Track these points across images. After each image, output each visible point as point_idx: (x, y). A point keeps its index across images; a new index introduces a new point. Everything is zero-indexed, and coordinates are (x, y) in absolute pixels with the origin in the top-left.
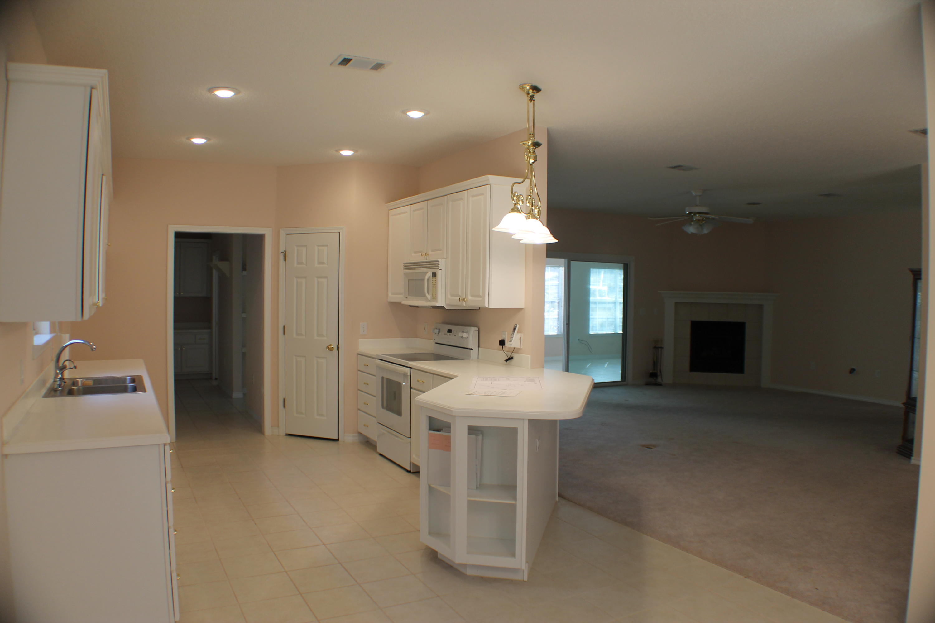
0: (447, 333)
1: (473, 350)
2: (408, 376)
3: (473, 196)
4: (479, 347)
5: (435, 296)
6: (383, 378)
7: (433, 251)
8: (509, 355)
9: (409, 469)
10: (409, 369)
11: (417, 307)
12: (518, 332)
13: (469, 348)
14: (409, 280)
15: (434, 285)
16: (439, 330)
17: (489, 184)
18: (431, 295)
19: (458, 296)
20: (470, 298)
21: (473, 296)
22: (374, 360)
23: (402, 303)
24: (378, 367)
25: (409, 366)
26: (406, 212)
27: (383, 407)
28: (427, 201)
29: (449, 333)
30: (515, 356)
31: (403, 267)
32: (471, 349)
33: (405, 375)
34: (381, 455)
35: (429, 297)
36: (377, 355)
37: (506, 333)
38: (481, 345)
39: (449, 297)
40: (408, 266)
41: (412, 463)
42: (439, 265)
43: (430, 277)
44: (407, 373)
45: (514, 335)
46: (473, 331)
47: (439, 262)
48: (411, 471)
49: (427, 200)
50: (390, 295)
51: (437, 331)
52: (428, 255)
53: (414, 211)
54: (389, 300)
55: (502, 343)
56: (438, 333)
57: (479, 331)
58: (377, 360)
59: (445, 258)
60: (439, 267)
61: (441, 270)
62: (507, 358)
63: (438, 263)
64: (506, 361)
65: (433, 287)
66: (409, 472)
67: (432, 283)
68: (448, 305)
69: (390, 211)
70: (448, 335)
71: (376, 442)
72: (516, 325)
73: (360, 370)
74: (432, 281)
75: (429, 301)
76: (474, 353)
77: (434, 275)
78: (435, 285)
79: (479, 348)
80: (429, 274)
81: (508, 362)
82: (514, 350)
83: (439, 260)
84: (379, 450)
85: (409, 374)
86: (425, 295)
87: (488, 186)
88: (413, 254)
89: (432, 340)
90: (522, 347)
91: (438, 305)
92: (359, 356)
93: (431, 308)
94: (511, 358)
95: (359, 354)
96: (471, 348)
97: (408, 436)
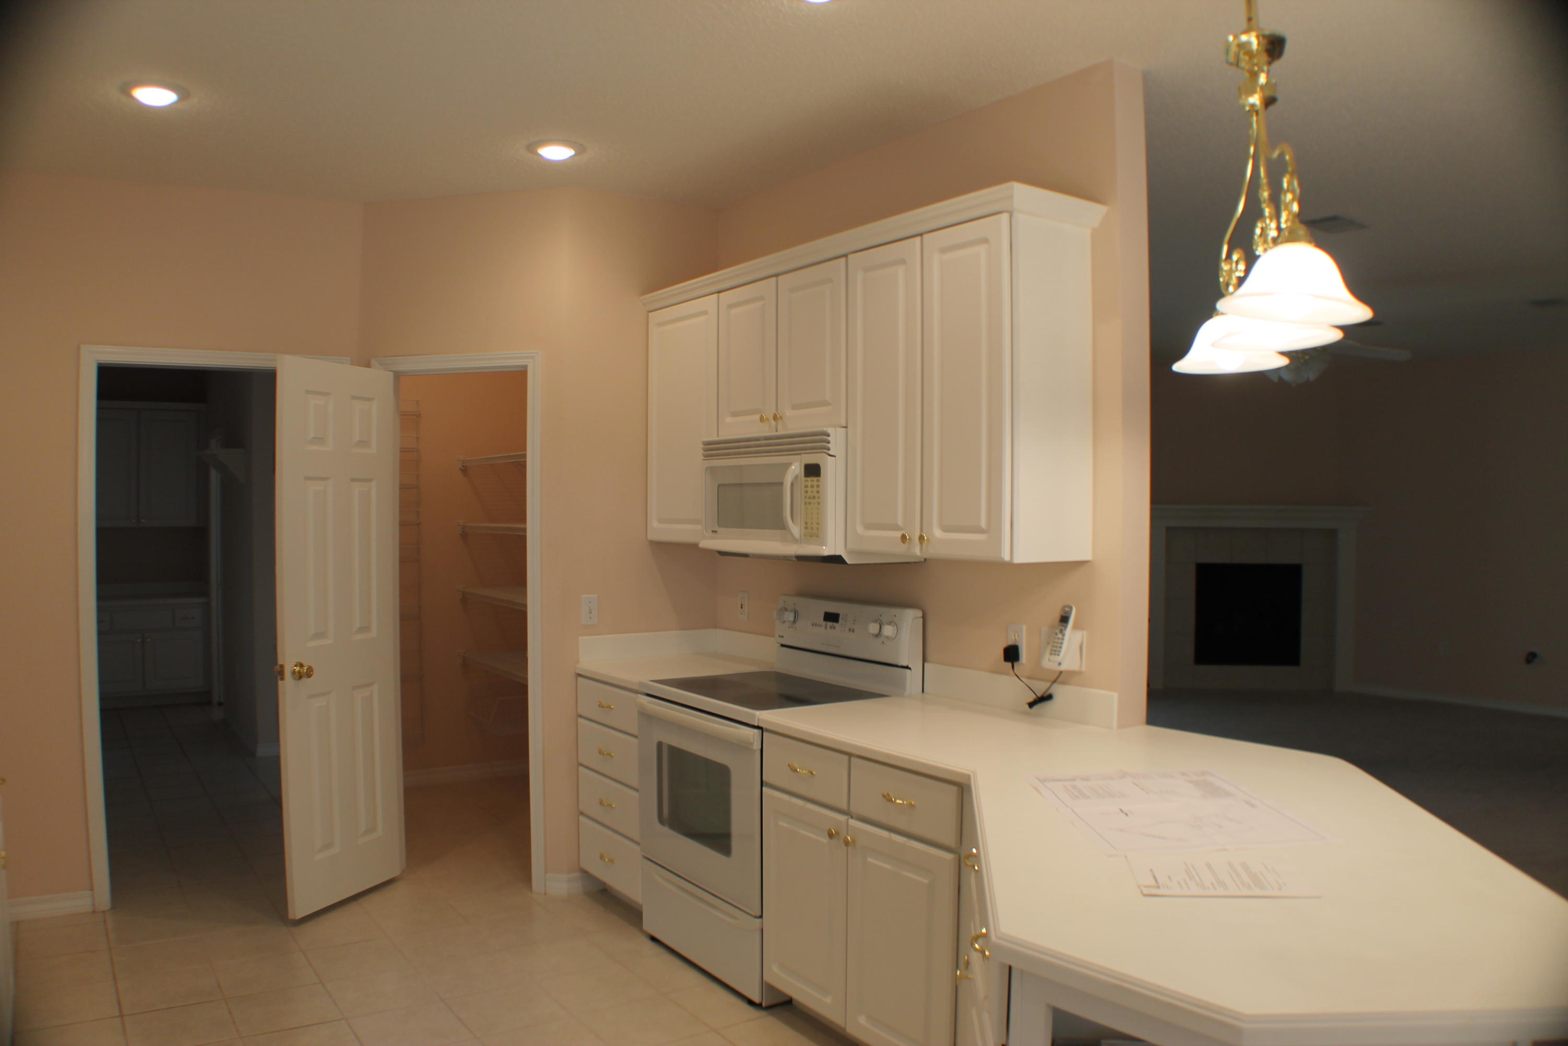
0: (824, 623)
1: (910, 669)
2: (755, 750)
3: (944, 250)
4: (924, 660)
5: (818, 529)
6: (660, 744)
7: (795, 407)
8: (1041, 688)
9: (756, 999)
10: (756, 731)
11: (745, 555)
12: (1075, 627)
13: (899, 664)
14: (719, 486)
15: (814, 498)
16: (796, 613)
17: (1006, 212)
18: (803, 525)
19: (896, 528)
20: (938, 533)
21: (945, 529)
22: (633, 695)
23: (701, 545)
24: (646, 717)
25: (756, 724)
26: (705, 313)
27: (661, 820)
28: (774, 279)
29: (829, 624)
30: (1059, 691)
31: (702, 452)
32: (907, 667)
33: (741, 747)
34: (653, 939)
35: (796, 529)
36: (641, 684)
37: (1024, 627)
38: (930, 656)
39: (860, 530)
40: (713, 449)
41: (766, 983)
42: (829, 442)
43: (796, 477)
44: (752, 744)
45: (1064, 635)
46: (910, 618)
47: (829, 435)
48: (764, 1005)
49: (777, 275)
50: (654, 524)
51: (790, 617)
52: (781, 418)
53: (730, 307)
54: (652, 536)
55: (1011, 654)
56: (794, 622)
57: (924, 618)
58: (639, 695)
59: (844, 425)
60: (829, 449)
61: (834, 456)
62: (1032, 698)
63: (826, 437)
64: (1031, 705)
65: (810, 503)
66: (751, 1002)
67: (806, 492)
68: (850, 552)
69: (650, 314)
70: (826, 628)
71: (641, 906)
72: (1067, 609)
73: (583, 714)
74: (806, 486)
75: (796, 541)
76: (912, 678)
77: (813, 471)
78: (815, 500)
79: (926, 664)
80: (796, 468)
81: (1035, 708)
82: (1059, 677)
83: (830, 430)
84: (649, 925)
85: (757, 746)
86: (782, 526)
87: (1005, 217)
88: (729, 420)
89: (773, 636)
90: (1083, 669)
91: (826, 551)
92: (580, 679)
93: (795, 559)
94: (1046, 698)
95: (580, 675)
96: (905, 664)
97: (753, 913)
